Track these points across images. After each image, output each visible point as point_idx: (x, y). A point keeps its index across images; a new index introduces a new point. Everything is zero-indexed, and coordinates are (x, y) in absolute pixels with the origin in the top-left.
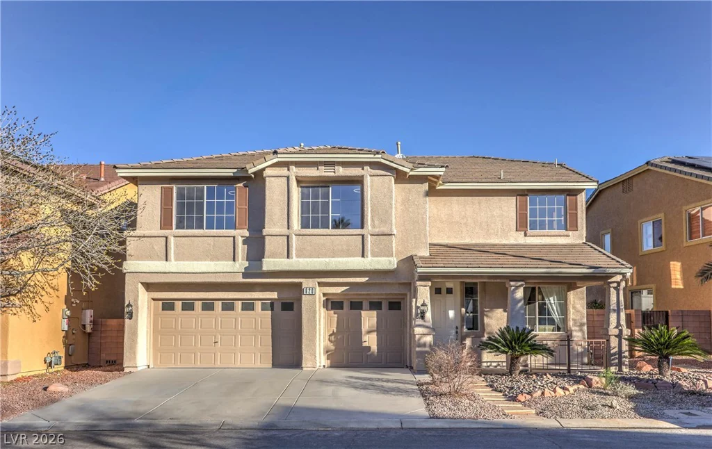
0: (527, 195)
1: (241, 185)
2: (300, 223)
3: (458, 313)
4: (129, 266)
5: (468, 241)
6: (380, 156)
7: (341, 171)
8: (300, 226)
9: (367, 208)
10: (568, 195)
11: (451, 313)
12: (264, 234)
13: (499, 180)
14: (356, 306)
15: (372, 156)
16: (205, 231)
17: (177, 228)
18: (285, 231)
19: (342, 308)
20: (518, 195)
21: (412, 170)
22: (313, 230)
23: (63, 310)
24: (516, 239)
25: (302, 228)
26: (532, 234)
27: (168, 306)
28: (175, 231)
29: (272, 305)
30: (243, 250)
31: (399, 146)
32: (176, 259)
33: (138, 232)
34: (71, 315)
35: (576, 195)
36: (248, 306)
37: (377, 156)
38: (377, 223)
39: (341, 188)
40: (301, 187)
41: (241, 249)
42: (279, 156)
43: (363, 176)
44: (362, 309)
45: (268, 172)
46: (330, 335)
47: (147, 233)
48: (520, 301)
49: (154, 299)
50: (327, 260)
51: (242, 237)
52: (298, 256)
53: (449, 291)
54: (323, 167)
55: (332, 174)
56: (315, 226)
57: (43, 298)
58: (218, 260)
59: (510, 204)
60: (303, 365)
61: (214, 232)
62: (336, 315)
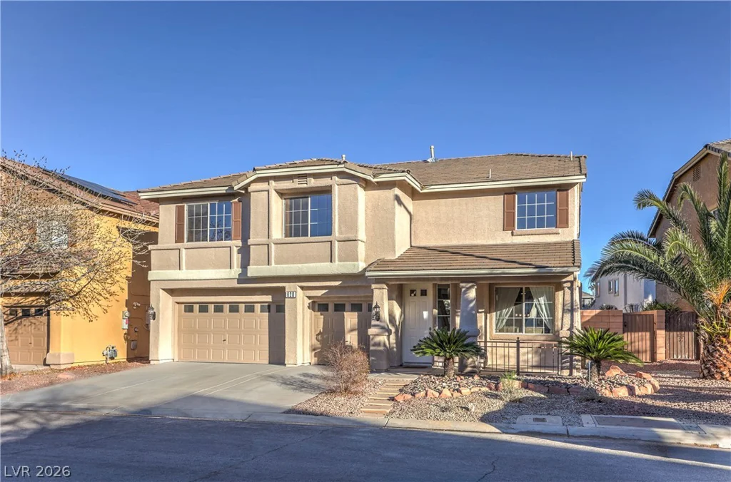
0: (515, 193)
1: (236, 200)
2: (284, 232)
3: (431, 313)
4: (152, 275)
5: (454, 242)
6: (343, 166)
7: (313, 183)
8: (284, 235)
9: (335, 216)
10: (558, 190)
11: (426, 314)
12: (249, 244)
13: (487, 180)
14: (340, 308)
15: (336, 166)
16: (209, 243)
17: (188, 241)
18: (265, 240)
19: (327, 310)
20: (506, 194)
21: (375, 176)
22: (303, 238)
23: (123, 312)
24: (503, 239)
25: (286, 237)
26: (519, 233)
27: (189, 308)
28: (186, 244)
29: (269, 306)
30: (238, 259)
31: (433, 150)
32: (187, 269)
33: (159, 246)
34: (131, 315)
35: (567, 190)
36: (250, 308)
37: (340, 166)
38: (343, 229)
39: (317, 197)
40: (285, 199)
41: (237, 258)
42: (257, 172)
43: (331, 186)
44: (344, 311)
45: (252, 188)
46: (317, 335)
47: (166, 246)
48: (471, 301)
49: (178, 303)
50: (300, 265)
51: (237, 247)
52: (277, 263)
53: (424, 293)
54: (297, 180)
55: (305, 186)
56: (297, 235)
57: (100, 303)
58: (219, 268)
59: (497, 202)
60: (286, 363)
61: (216, 243)
62: (322, 317)
